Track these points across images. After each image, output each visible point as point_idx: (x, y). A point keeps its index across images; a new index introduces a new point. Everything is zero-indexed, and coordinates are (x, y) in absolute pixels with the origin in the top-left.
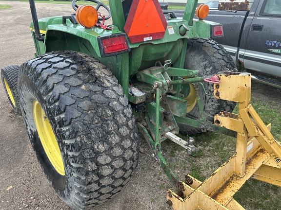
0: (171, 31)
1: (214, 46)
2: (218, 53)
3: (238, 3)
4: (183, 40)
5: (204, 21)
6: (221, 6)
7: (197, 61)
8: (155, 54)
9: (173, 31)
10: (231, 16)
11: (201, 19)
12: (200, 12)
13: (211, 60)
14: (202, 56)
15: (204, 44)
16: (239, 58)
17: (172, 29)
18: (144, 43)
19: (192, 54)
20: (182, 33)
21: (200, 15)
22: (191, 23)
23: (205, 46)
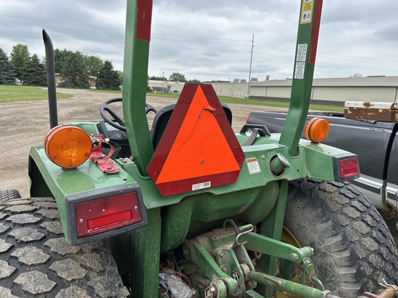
0: (254, 167)
1: (342, 191)
2: (352, 206)
3: (378, 110)
4: (280, 182)
5: (321, 145)
6: (349, 112)
7: (309, 220)
8: (221, 211)
9: (258, 167)
10: (368, 129)
11: (314, 142)
12: (312, 131)
13: (337, 220)
14: (319, 210)
15: (322, 186)
16: (387, 199)
17: (257, 163)
18: (194, 193)
19: (300, 203)
20: (278, 171)
21: (312, 135)
22: (295, 151)
23: (325, 191)
